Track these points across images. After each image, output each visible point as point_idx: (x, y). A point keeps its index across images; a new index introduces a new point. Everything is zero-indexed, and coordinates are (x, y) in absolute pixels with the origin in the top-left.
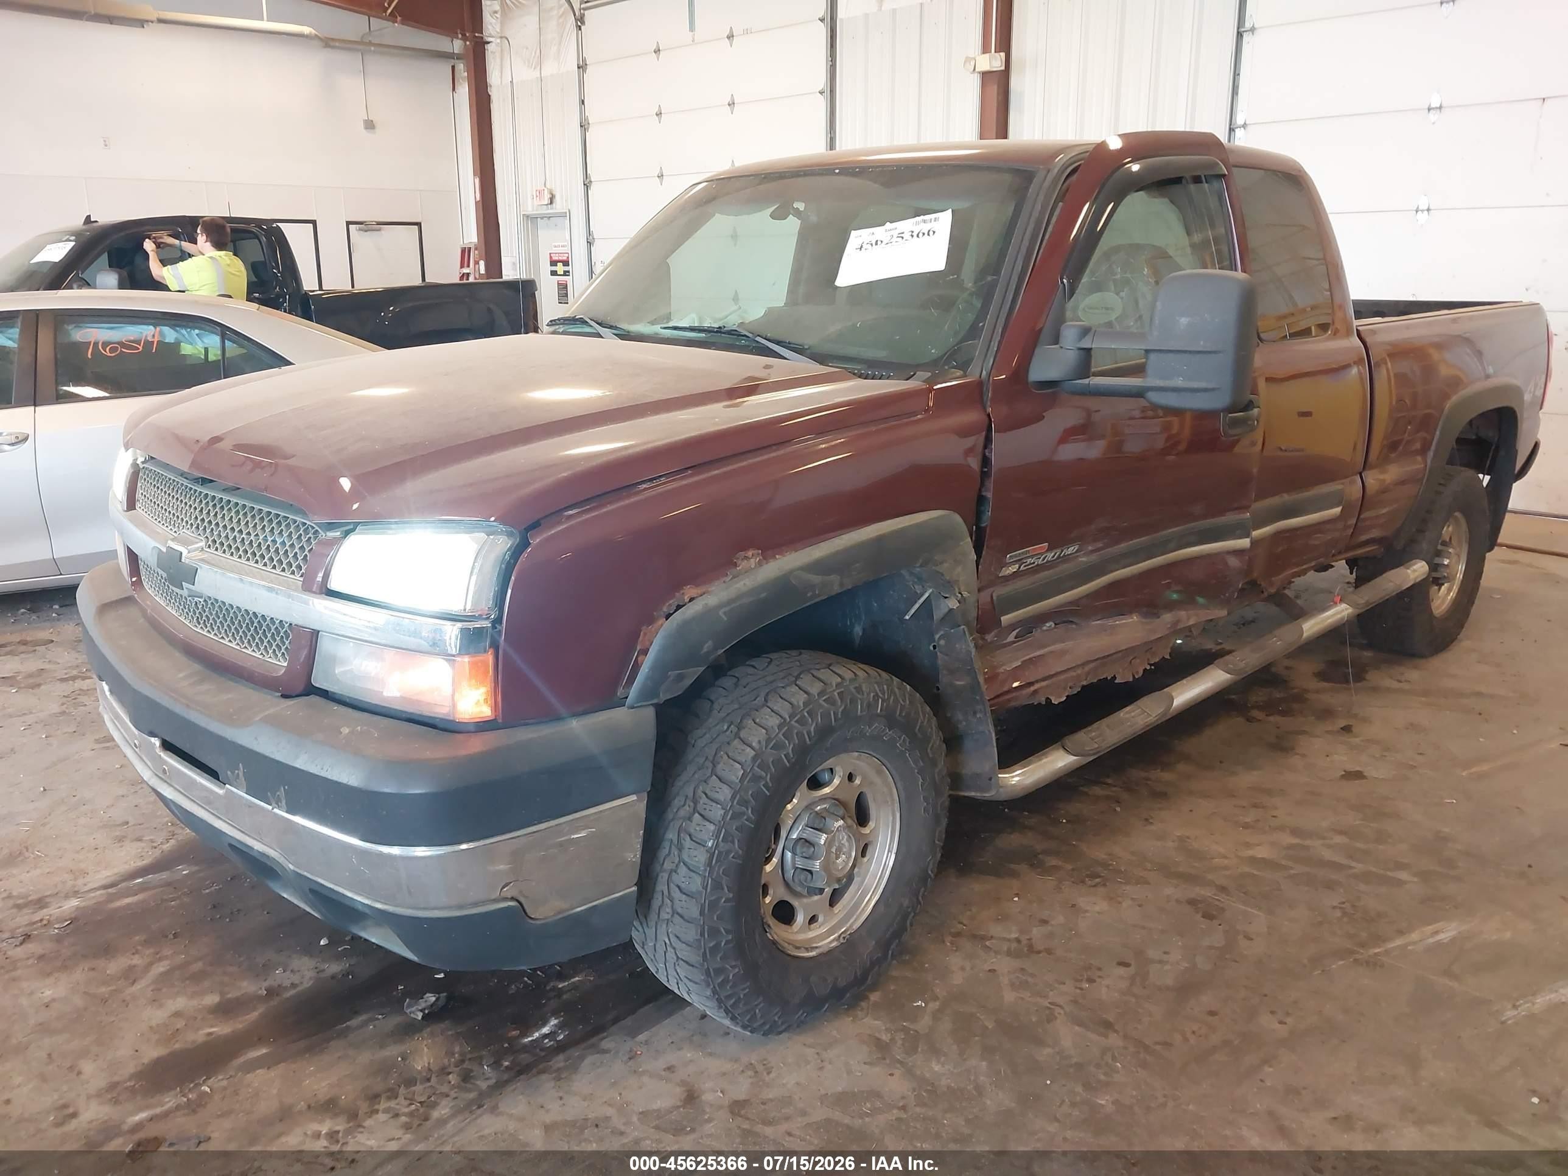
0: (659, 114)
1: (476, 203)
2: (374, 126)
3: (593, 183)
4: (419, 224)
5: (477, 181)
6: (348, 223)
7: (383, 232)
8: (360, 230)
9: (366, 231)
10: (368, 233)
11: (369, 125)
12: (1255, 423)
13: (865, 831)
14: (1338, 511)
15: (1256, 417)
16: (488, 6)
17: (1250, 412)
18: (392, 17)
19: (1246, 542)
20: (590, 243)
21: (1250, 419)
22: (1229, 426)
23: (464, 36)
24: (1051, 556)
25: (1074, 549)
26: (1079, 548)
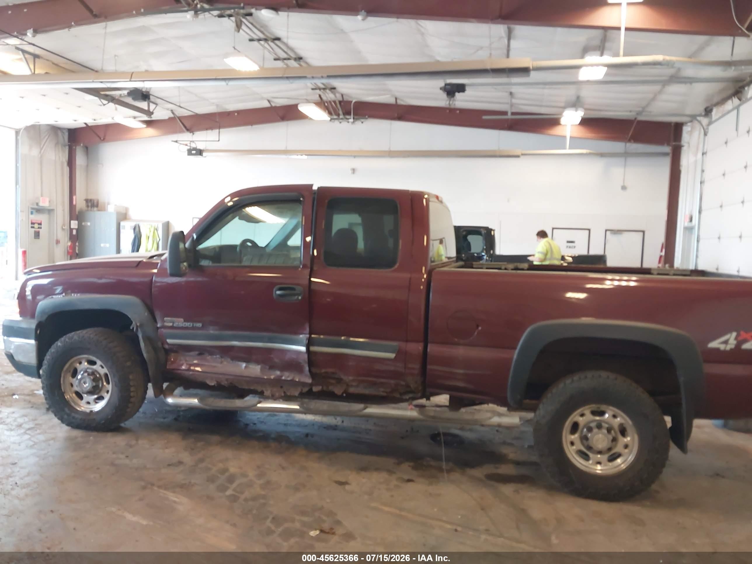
0: (724, 175)
1: (666, 221)
2: (626, 187)
3: (702, 211)
4: (644, 232)
6: (606, 230)
7: (623, 234)
8: (611, 233)
9: (614, 234)
11: (624, 188)
12: (300, 298)
13: (107, 386)
14: (392, 356)
15: (298, 295)
16: (686, 129)
17: (293, 292)
18: (629, 141)
19: (303, 349)
20: (698, 241)
21: (295, 295)
22: (280, 296)
23: (668, 144)
24: (188, 324)
25: (199, 325)
26: (202, 325)
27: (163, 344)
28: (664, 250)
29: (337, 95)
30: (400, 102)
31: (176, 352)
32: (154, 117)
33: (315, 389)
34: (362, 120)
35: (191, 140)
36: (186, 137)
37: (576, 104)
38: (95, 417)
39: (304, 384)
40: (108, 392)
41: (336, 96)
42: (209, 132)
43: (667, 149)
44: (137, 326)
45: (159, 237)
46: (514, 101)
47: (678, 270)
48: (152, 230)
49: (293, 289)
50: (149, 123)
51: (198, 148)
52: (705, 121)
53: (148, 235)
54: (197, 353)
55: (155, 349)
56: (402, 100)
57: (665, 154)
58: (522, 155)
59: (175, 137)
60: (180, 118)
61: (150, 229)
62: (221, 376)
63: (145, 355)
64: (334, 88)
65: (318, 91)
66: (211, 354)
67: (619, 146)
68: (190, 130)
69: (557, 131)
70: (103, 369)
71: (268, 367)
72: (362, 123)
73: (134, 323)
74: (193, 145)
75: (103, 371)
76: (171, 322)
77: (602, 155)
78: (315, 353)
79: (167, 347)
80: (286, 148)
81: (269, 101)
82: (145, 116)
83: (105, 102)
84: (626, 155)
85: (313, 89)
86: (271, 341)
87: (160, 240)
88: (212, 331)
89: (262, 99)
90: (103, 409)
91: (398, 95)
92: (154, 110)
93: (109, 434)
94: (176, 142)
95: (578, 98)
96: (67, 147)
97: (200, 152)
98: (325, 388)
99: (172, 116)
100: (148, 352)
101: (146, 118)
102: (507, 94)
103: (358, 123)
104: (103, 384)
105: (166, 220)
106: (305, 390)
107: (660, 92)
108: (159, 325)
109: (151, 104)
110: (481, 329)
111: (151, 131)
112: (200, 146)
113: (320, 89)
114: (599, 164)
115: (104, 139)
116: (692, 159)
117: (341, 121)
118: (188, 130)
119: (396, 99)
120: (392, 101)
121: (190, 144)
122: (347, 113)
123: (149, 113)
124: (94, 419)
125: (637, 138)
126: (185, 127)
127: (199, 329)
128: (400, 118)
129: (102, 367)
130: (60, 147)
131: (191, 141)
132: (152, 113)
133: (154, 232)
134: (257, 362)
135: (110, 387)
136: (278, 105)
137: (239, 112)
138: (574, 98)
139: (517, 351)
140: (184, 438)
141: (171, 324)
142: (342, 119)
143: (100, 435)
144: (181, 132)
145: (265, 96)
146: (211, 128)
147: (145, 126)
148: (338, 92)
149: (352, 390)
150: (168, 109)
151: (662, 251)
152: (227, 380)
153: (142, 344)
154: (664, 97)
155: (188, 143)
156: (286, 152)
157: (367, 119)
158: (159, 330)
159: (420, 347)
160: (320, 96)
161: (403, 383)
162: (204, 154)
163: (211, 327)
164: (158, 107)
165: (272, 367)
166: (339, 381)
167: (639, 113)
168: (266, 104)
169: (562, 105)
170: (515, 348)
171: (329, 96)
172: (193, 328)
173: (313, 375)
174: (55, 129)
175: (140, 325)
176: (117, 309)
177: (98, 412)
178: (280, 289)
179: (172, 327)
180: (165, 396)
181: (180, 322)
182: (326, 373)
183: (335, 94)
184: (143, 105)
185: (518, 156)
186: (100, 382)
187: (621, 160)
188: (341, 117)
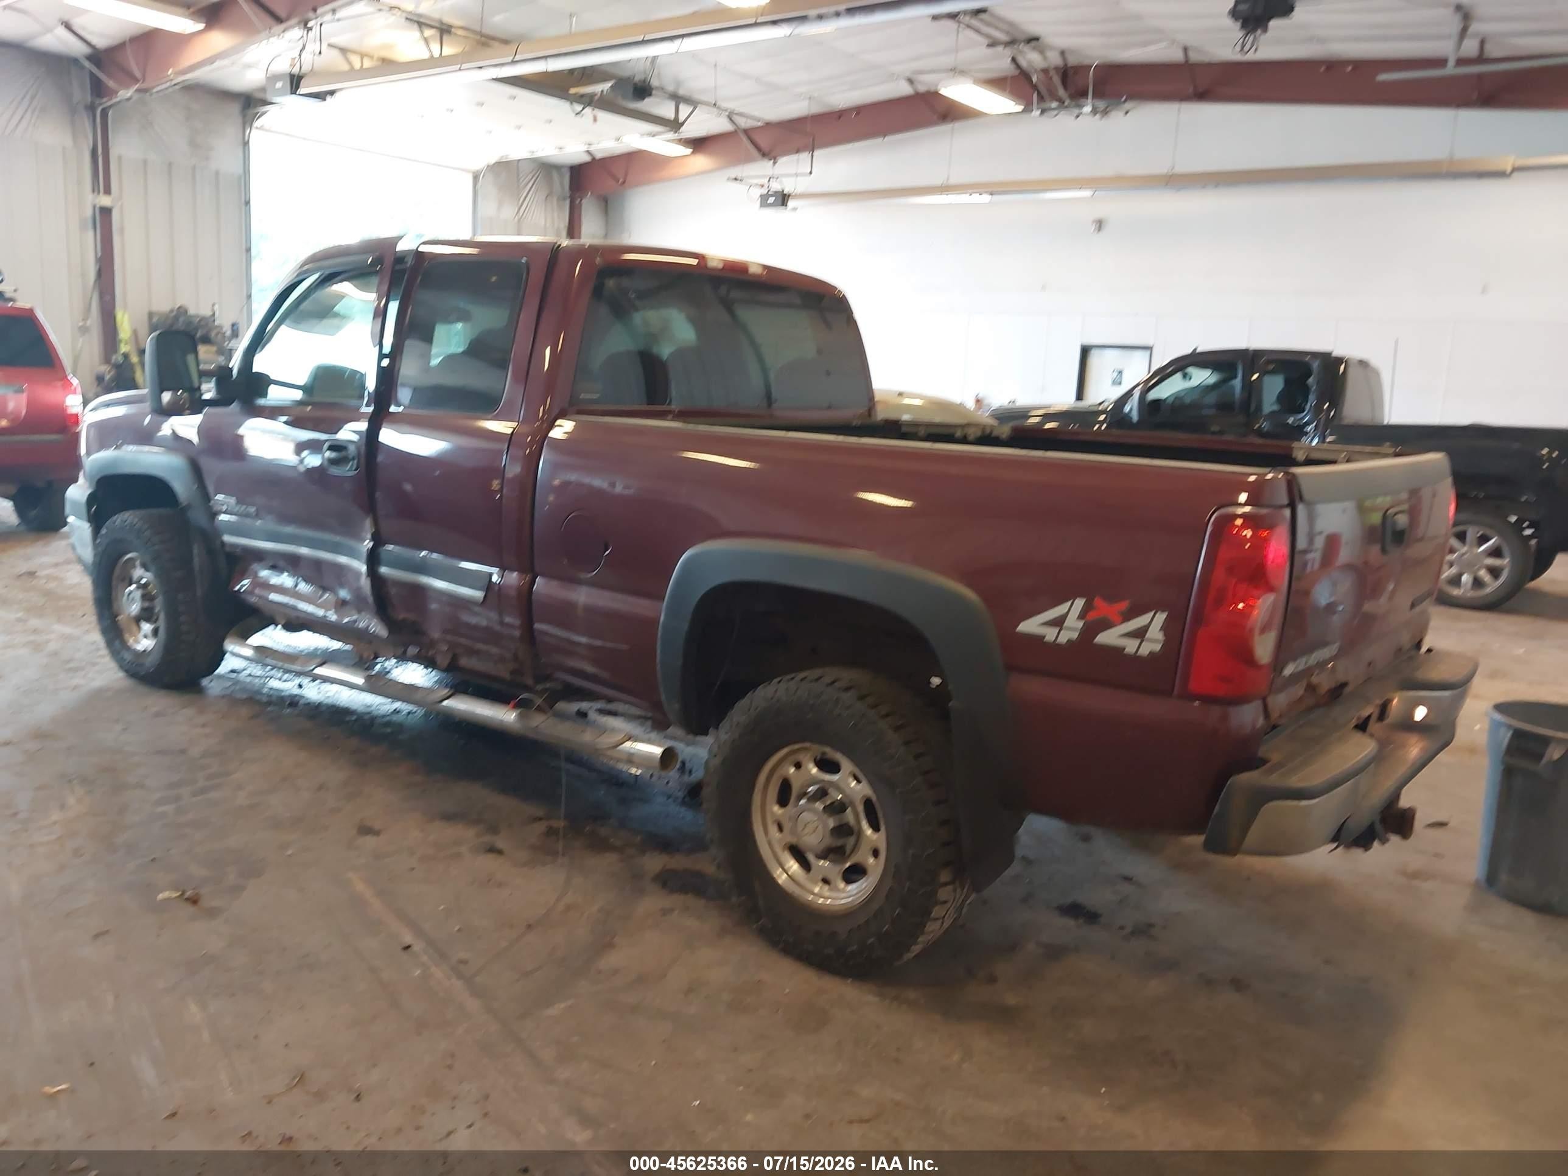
14: (480, 596)
15: (352, 460)
17: (345, 454)
19: (364, 569)
21: (348, 460)
22: (330, 461)
24: (242, 509)
25: (253, 511)
26: (257, 513)
29: (1049, 54)
30: (1196, 57)
35: (771, 174)
41: (1045, 58)
49: (345, 448)
50: (693, 145)
51: (781, 191)
56: (1198, 52)
58: (1516, 168)
60: (747, 132)
64: (1036, 38)
68: (768, 154)
76: (224, 504)
80: (948, 179)
81: (910, 81)
83: (579, 108)
89: (898, 77)
91: (1188, 40)
92: (687, 118)
94: (738, 179)
96: (568, 202)
97: (783, 199)
99: (731, 126)
108: (213, 509)
109: (682, 107)
110: (611, 553)
113: (1003, 44)
115: (624, 182)
118: (764, 154)
119: (1185, 50)
120: (1175, 56)
121: (768, 183)
122: (1078, 93)
123: (675, 125)
126: (758, 149)
128: (1202, 95)
130: (555, 199)
131: (770, 178)
132: (682, 125)
137: (860, 110)
139: (664, 606)
141: (224, 508)
145: (903, 69)
147: (689, 151)
148: (1049, 47)
150: (720, 114)
155: (764, 181)
156: (947, 188)
158: (216, 518)
160: (1014, 60)
162: (791, 203)
163: (268, 518)
168: (906, 89)
170: (663, 598)
172: (248, 517)
174: (545, 168)
178: (330, 448)
181: (233, 504)
183: (1043, 53)
185: (1503, 174)
188: (1067, 103)
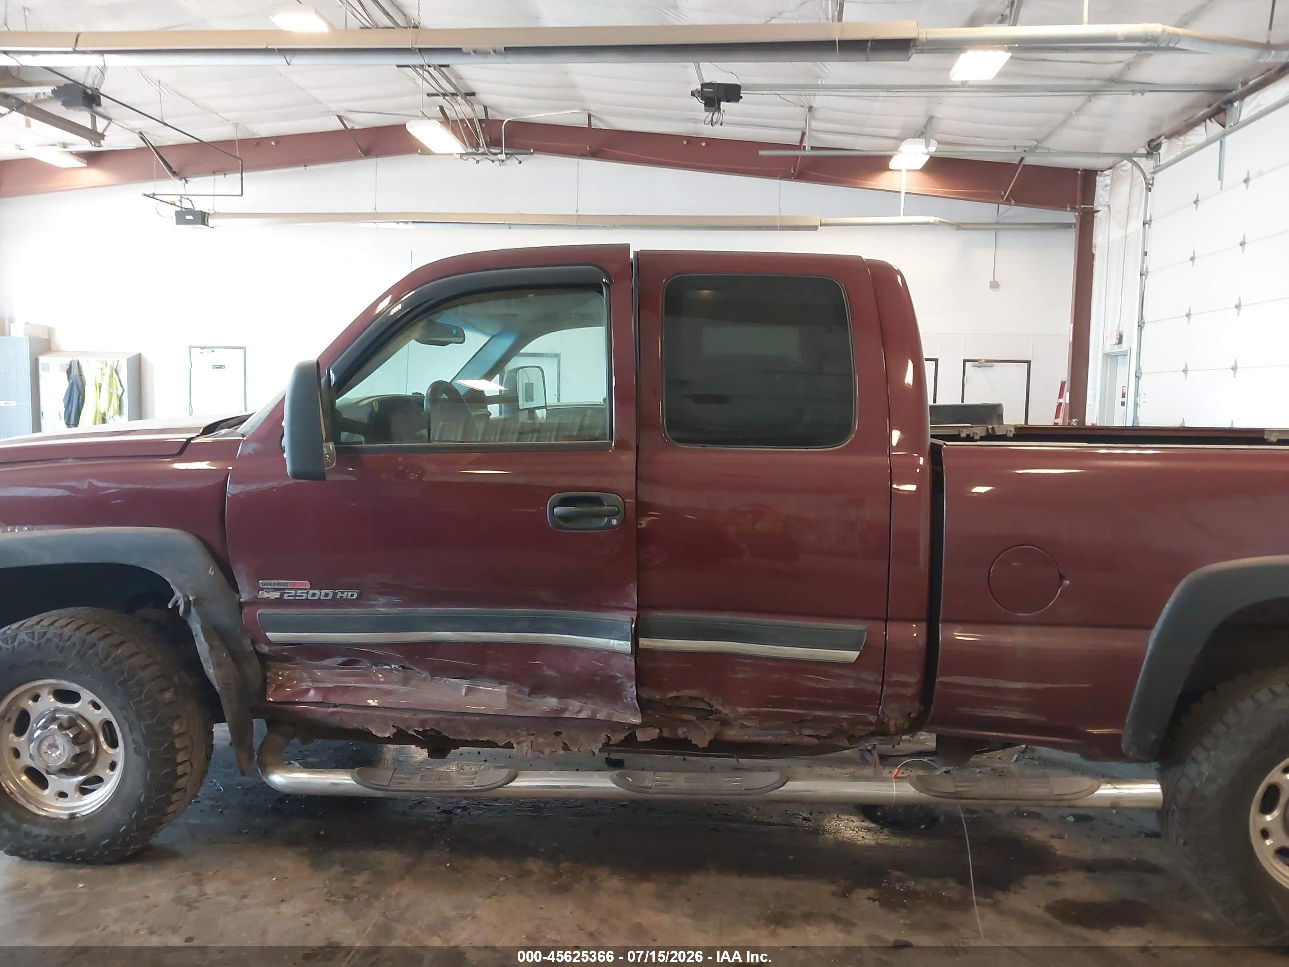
0: (1193, 259)
1: (1070, 344)
2: (999, 285)
3: (1146, 325)
4: (1029, 363)
5: (1072, 325)
6: (965, 361)
7: (994, 368)
8: (974, 366)
9: (979, 367)
10: (980, 369)
11: (995, 285)
12: (615, 522)
13: (111, 751)
14: (853, 655)
15: (612, 515)
16: (1102, 181)
17: (598, 509)
18: (1008, 201)
19: (625, 645)
20: (1138, 378)
21: (601, 516)
22: (564, 518)
23: (1073, 209)
24: (320, 594)
25: (350, 594)
26: (360, 596)
27: (253, 643)
28: (1067, 395)
29: (476, 107)
30: (597, 124)
31: (287, 659)
32: (107, 145)
33: (641, 736)
34: (520, 157)
35: (182, 192)
36: (171, 187)
37: (922, 132)
38: (83, 830)
39: (615, 726)
40: (113, 766)
41: (474, 111)
42: (220, 178)
43: (1070, 217)
44: (188, 603)
45: (122, 386)
46: (815, 124)
47: (1094, 428)
48: (107, 371)
49: (598, 501)
50: (92, 158)
51: (196, 209)
52: (1147, 164)
53: (99, 381)
54: (340, 660)
55: (236, 657)
56: (600, 120)
57: (1066, 226)
58: (821, 225)
59: (150, 187)
60: (157, 149)
61: (102, 369)
62: (406, 715)
63: (210, 671)
64: (473, 94)
65: (440, 100)
66: (378, 661)
67: (985, 211)
68: (179, 173)
69: (884, 180)
70: (100, 712)
71: (527, 690)
72: (520, 162)
73: (178, 594)
74: (187, 205)
75: (97, 716)
76: (276, 590)
77: (959, 226)
78: (652, 653)
79: (265, 649)
80: (375, 208)
81: (340, 117)
82: (86, 141)
84: (997, 226)
85: (429, 95)
86: (535, 625)
87: (123, 390)
88: (382, 607)
89: (328, 112)
90: (105, 809)
91: (594, 108)
92: (104, 130)
93: (122, 870)
94: (153, 196)
95: (931, 118)
97: (202, 218)
98: (666, 734)
99: (143, 144)
100: (218, 666)
101: (86, 146)
102: (801, 111)
103: (513, 162)
104: (98, 746)
105: (134, 352)
106: (618, 738)
107: (1078, 111)
108: (244, 597)
109: (98, 119)
110: (1069, 585)
111: (95, 175)
112: (201, 205)
113: (445, 95)
114: (952, 242)
116: (1117, 233)
117: (478, 158)
118: (174, 173)
119: (590, 116)
120: (581, 120)
121: (181, 202)
122: (493, 142)
123: (96, 136)
124: (82, 837)
125: (1020, 197)
126: (170, 168)
127: (349, 603)
128: (596, 154)
129: (96, 706)
131: (181, 196)
132: (102, 136)
133: (111, 377)
134: (500, 678)
135: (119, 754)
136: (357, 127)
137: (280, 139)
138: (922, 120)
139: (1154, 634)
140: (316, 866)
141: (277, 595)
142: (483, 154)
143: (101, 873)
144: (161, 177)
145: (334, 107)
146: (223, 171)
147: (82, 164)
148: (479, 102)
149: (732, 734)
150: (132, 130)
151: (1061, 396)
152: (423, 723)
153: (202, 646)
154: (1083, 120)
155: (176, 199)
156: (375, 216)
157: (532, 154)
158: (245, 610)
159: (916, 632)
160: (442, 108)
161: (872, 718)
162: (211, 221)
163: (382, 600)
164: (112, 124)
165: (539, 688)
166: (706, 714)
167: (1032, 150)
168: (335, 125)
169: (896, 133)
170: (1151, 627)
171: (461, 109)
172: (336, 602)
173: (644, 705)
175: (195, 600)
176: (132, 562)
177: (91, 819)
178: (564, 502)
179: (279, 602)
180: (265, 768)
181: (300, 589)
182: (677, 698)
183: (471, 105)
184: (82, 117)
185: (814, 228)
186: (92, 742)
187: (988, 237)
188: (481, 150)
